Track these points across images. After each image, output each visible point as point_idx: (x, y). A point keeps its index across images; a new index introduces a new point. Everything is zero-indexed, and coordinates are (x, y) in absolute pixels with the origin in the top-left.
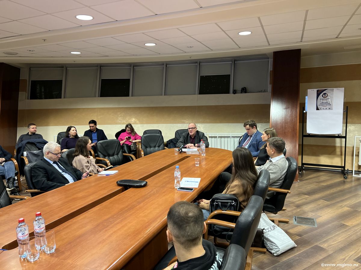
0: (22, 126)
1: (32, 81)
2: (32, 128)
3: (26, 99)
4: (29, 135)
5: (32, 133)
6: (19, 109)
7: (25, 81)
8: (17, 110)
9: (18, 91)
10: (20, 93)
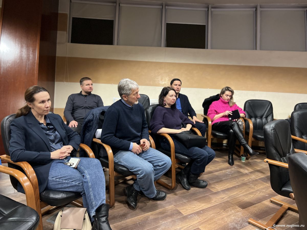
0: (62, 81)
1: (73, 18)
2: (87, 85)
3: (66, 42)
4: (82, 95)
5: (86, 92)
6: (57, 55)
7: (65, 15)
8: (55, 57)
9: (57, 30)
10: (58, 32)
